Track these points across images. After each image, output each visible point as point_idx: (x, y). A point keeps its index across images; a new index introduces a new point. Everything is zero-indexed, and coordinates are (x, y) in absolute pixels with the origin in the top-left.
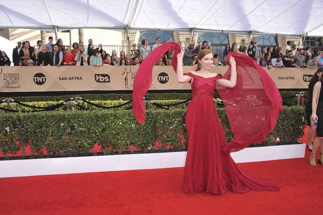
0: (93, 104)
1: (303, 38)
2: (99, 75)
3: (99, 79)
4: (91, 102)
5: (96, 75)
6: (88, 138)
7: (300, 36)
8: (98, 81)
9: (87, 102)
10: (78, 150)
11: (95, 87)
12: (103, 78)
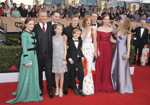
0: (12, 41)
1: (140, 4)
2: (17, 23)
3: (17, 25)
4: (12, 39)
5: (15, 23)
6: (8, 62)
7: (138, 3)
8: (17, 27)
9: (9, 40)
10: (2, 69)
11: (15, 30)
12: (20, 24)
